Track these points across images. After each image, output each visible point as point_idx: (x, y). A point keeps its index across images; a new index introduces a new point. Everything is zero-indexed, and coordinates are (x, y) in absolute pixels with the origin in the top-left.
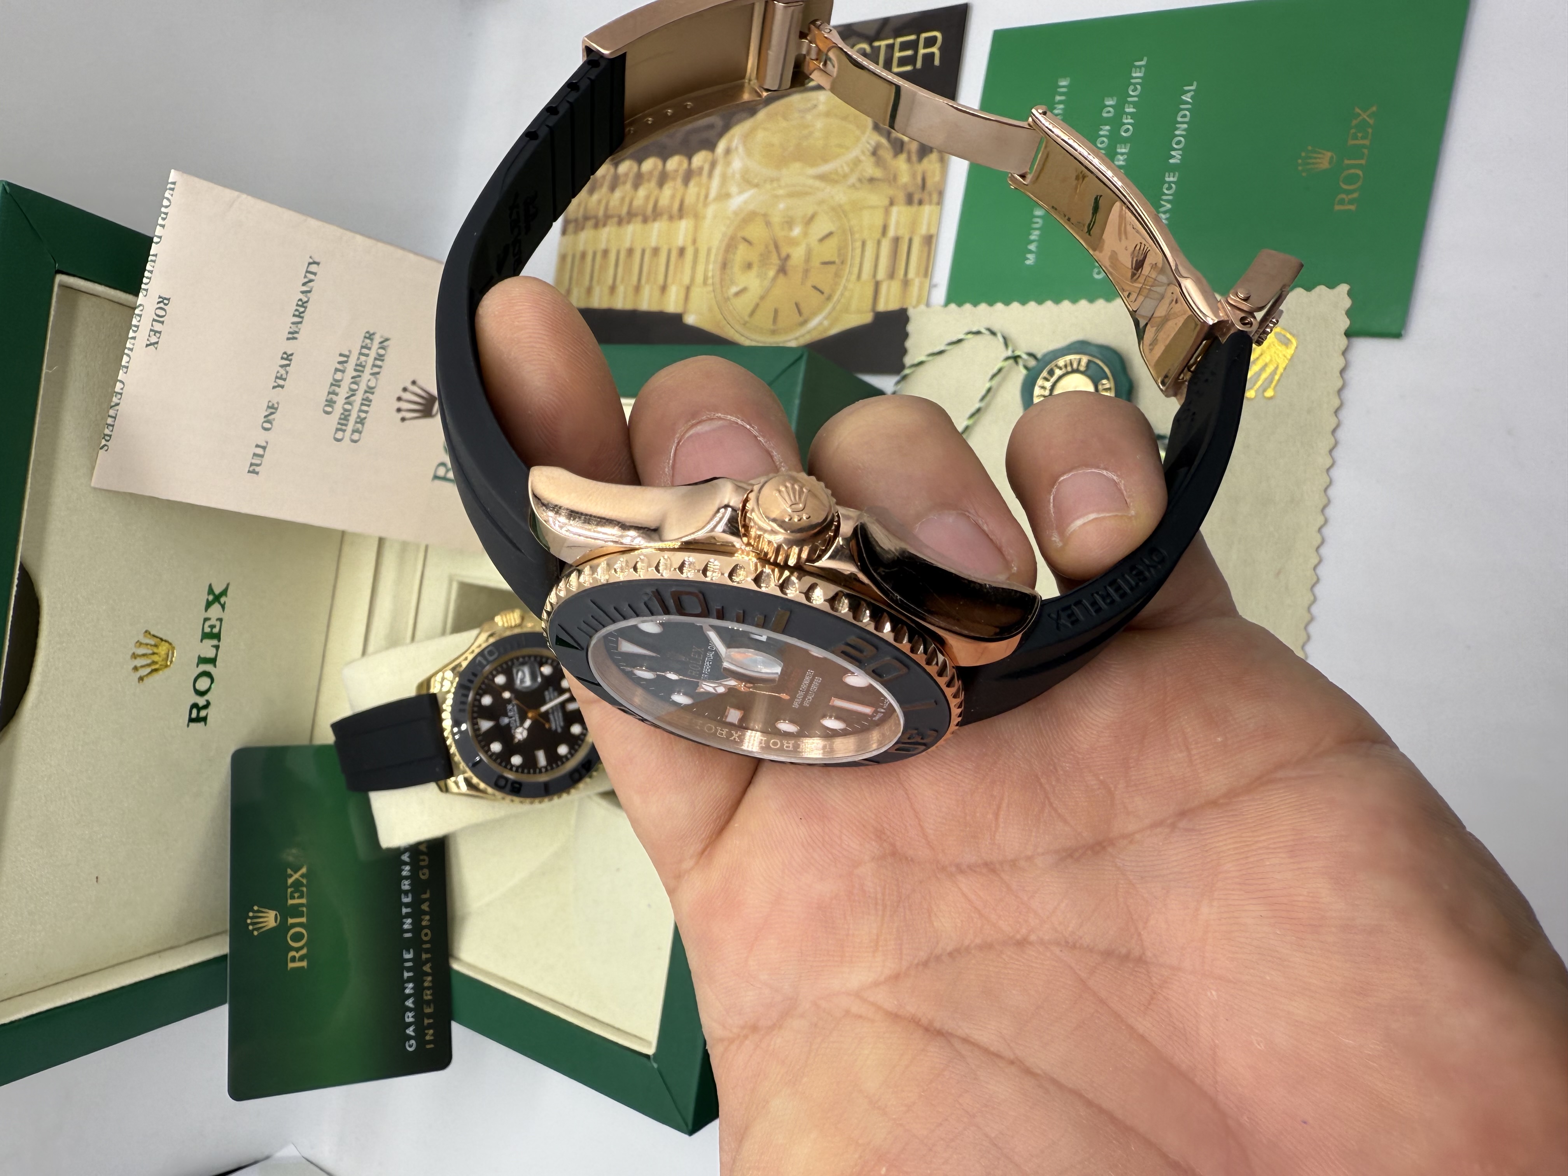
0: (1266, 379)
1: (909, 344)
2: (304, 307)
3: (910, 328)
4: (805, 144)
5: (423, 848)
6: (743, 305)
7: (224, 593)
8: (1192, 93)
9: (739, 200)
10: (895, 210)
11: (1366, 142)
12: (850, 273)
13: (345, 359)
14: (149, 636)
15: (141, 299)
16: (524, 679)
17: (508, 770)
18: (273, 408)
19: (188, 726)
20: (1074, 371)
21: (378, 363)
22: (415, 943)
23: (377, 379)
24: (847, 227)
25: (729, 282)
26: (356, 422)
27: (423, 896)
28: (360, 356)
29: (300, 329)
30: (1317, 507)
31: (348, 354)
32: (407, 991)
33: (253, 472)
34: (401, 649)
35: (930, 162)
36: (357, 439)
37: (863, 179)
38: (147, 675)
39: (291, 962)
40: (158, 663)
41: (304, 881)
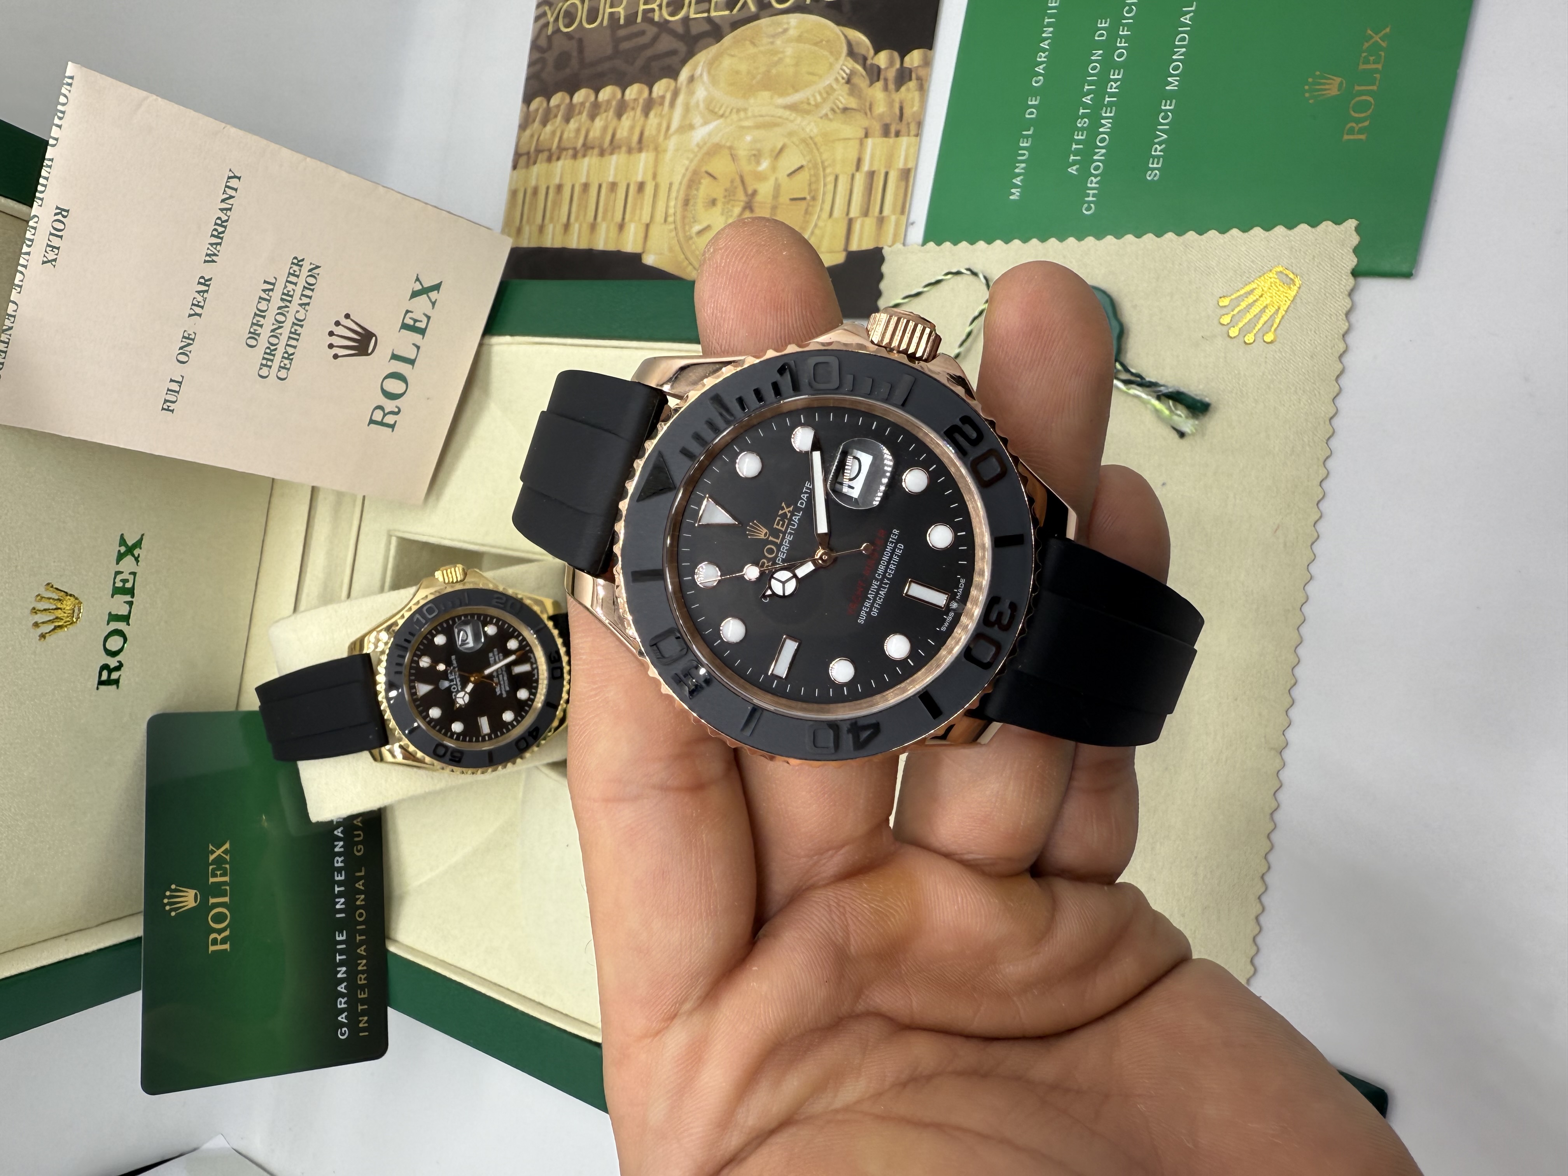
0: (1265, 323)
1: (883, 286)
2: (223, 226)
3: (885, 268)
4: (774, 71)
5: (358, 822)
7: (138, 544)
8: (1192, 14)
9: (700, 134)
10: (870, 142)
11: (1379, 66)
12: (821, 209)
13: (271, 287)
14: (51, 589)
15: (36, 209)
16: (466, 638)
17: (447, 738)
18: (189, 339)
19: (98, 688)
21: (307, 293)
22: (348, 924)
23: (307, 311)
24: (819, 160)
25: (692, 220)
26: (283, 357)
27: (358, 874)
28: (287, 284)
29: (219, 251)
30: (1318, 459)
31: (273, 281)
32: (339, 976)
33: (168, 410)
34: (335, 606)
35: (908, 90)
36: (284, 376)
37: (836, 109)
38: (50, 632)
39: (212, 945)
40: (62, 619)
41: (228, 858)
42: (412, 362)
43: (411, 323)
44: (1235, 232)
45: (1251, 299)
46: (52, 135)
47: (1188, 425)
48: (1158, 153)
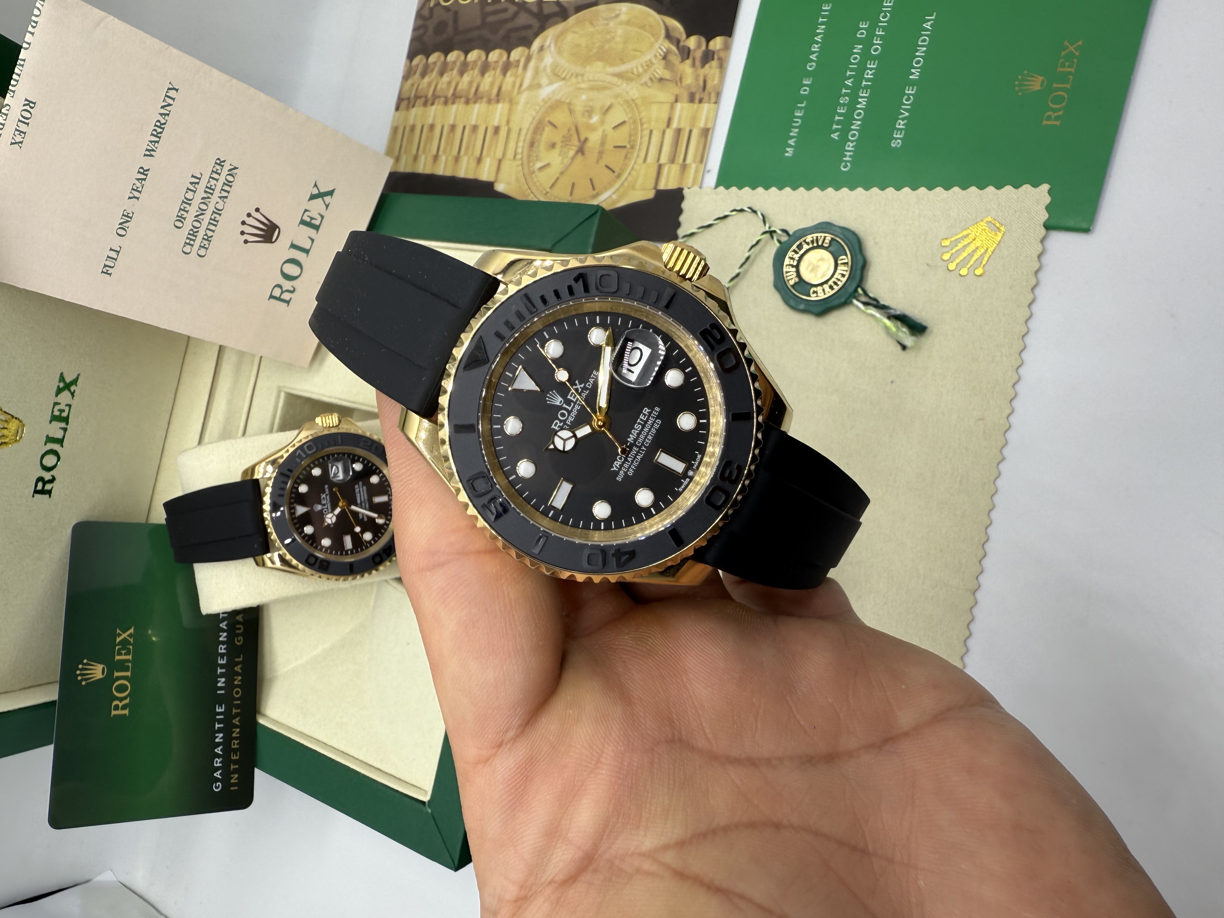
0: (977, 259)
1: (682, 218)
2: (161, 128)
3: (685, 205)
4: (607, 46)
5: (239, 618)
6: (544, 179)
7: (75, 382)
8: (932, 22)
9: (546, 91)
10: (679, 106)
11: (1072, 70)
12: (638, 156)
13: (197, 181)
14: (1, 412)
15: (8, 99)
16: (338, 472)
17: (317, 551)
18: (127, 217)
19: (33, 496)
20: (818, 247)
21: (226, 188)
22: (227, 700)
23: (225, 203)
24: (639, 118)
25: (535, 158)
26: (203, 239)
27: (237, 660)
28: (210, 179)
29: (156, 148)
30: (1012, 367)
31: (199, 176)
32: (217, 740)
33: (107, 273)
34: (233, 441)
35: (711, 67)
36: (203, 255)
37: (654, 78)
39: (114, 710)
40: (7, 437)
41: (132, 640)
42: (307, 251)
43: (308, 220)
44: (956, 189)
45: (966, 242)
46: (26, 40)
47: (909, 340)
48: (901, 127)
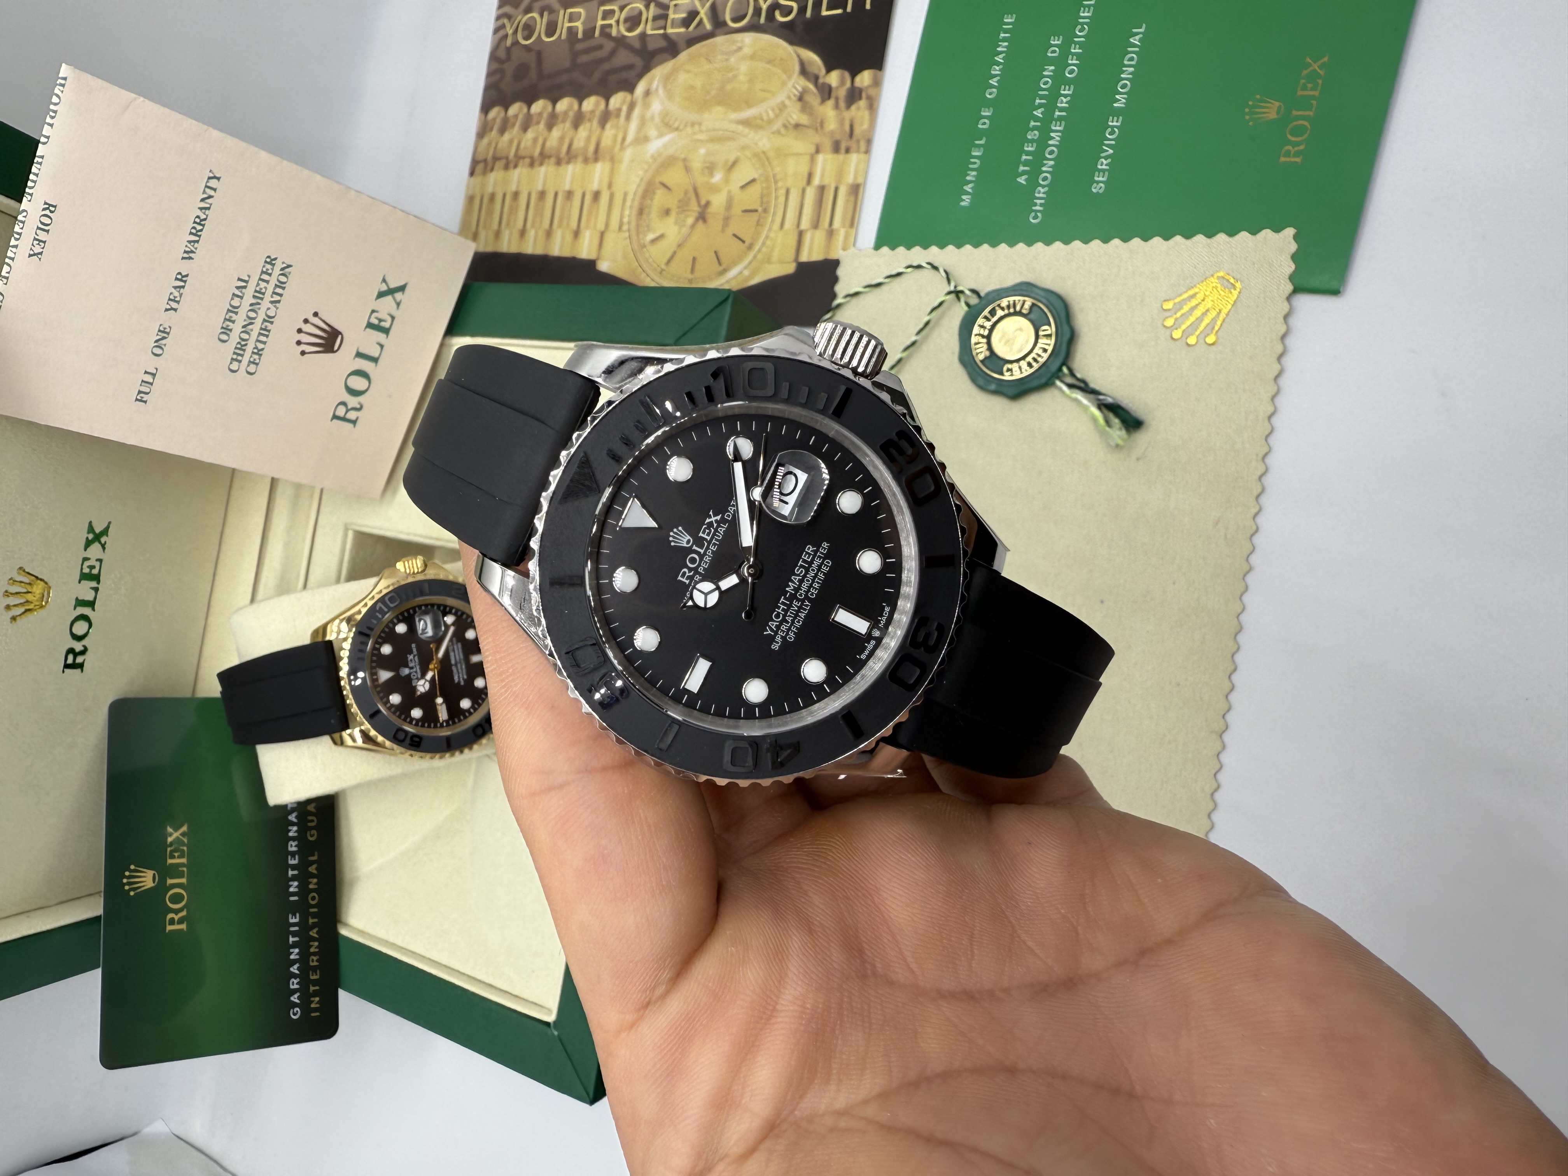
0: (1208, 324)
2: (201, 225)
3: (840, 270)
4: (729, 87)
5: (311, 808)
6: (659, 253)
7: (105, 532)
8: (1141, 36)
9: (656, 145)
10: (820, 158)
11: (1316, 93)
12: (773, 221)
13: (244, 284)
14: (23, 573)
15: (25, 204)
16: (426, 627)
17: (407, 724)
18: (164, 333)
19: (63, 672)
20: (1016, 313)
21: (278, 290)
22: (302, 907)
23: (277, 308)
24: (771, 174)
25: (646, 229)
26: (253, 353)
27: (311, 858)
28: (260, 282)
29: (196, 249)
31: (247, 278)
32: (292, 957)
33: (141, 401)
34: (293, 596)
35: (858, 109)
36: (254, 371)
37: (788, 125)
38: (20, 615)
39: (169, 924)
40: (32, 603)
41: (185, 840)
42: (375, 360)
43: (376, 322)
44: (1178, 238)
45: (1194, 302)
46: (44, 133)
47: (1120, 438)
48: (1104, 167)
